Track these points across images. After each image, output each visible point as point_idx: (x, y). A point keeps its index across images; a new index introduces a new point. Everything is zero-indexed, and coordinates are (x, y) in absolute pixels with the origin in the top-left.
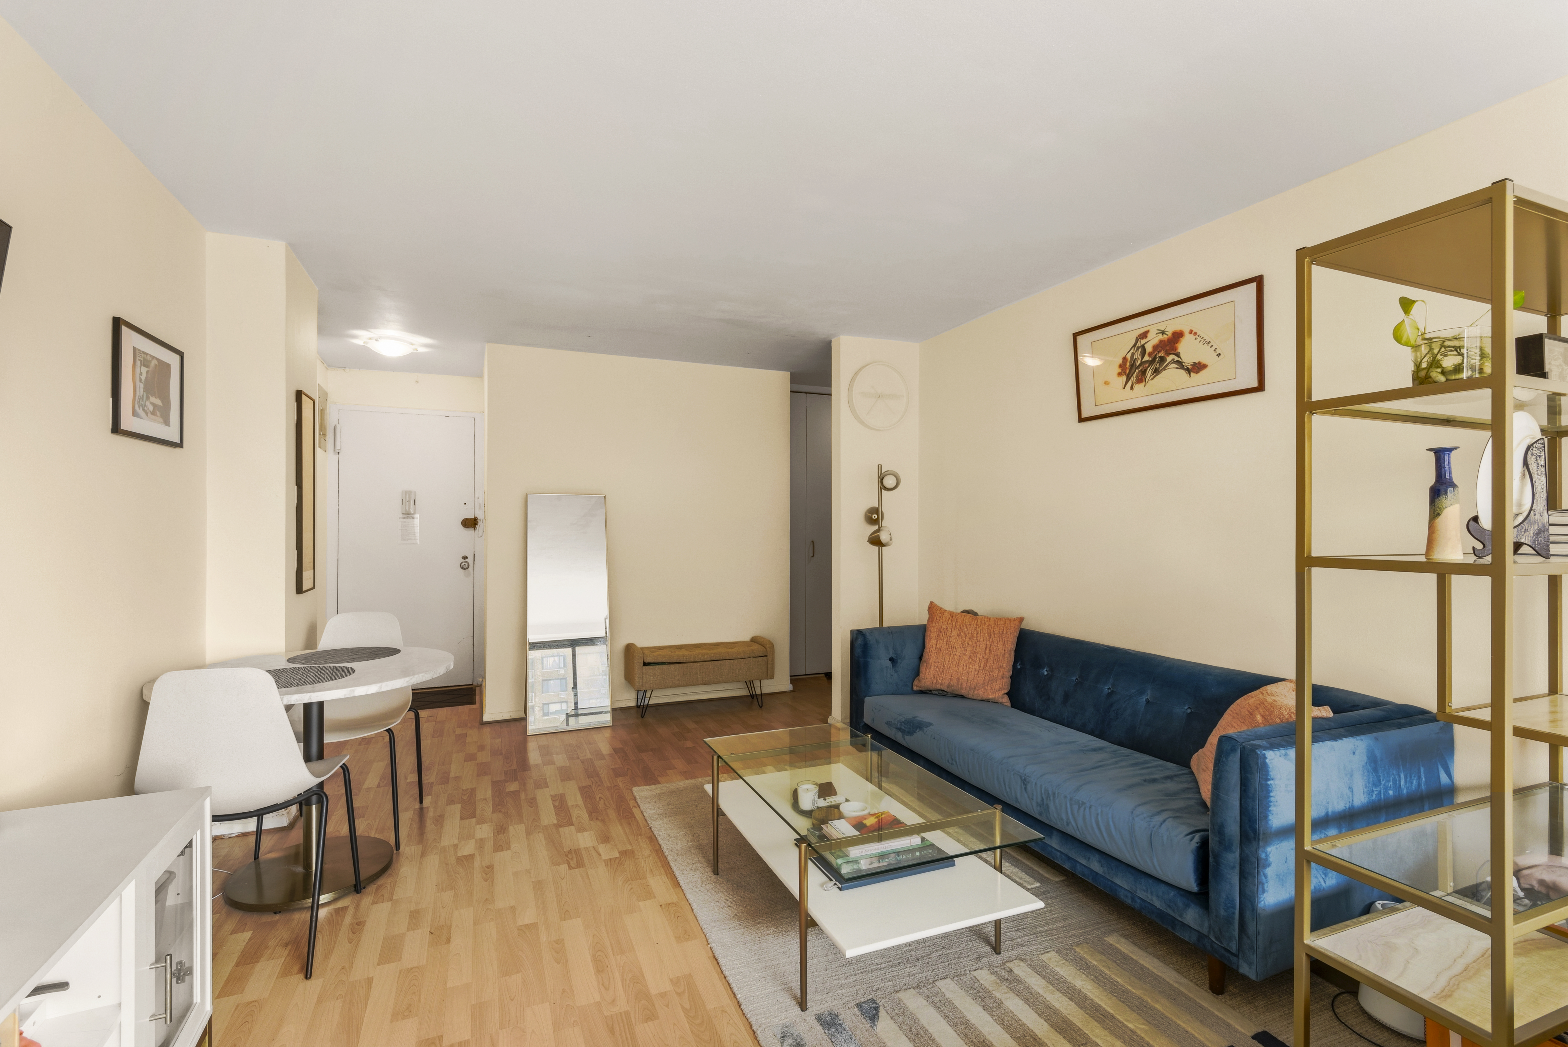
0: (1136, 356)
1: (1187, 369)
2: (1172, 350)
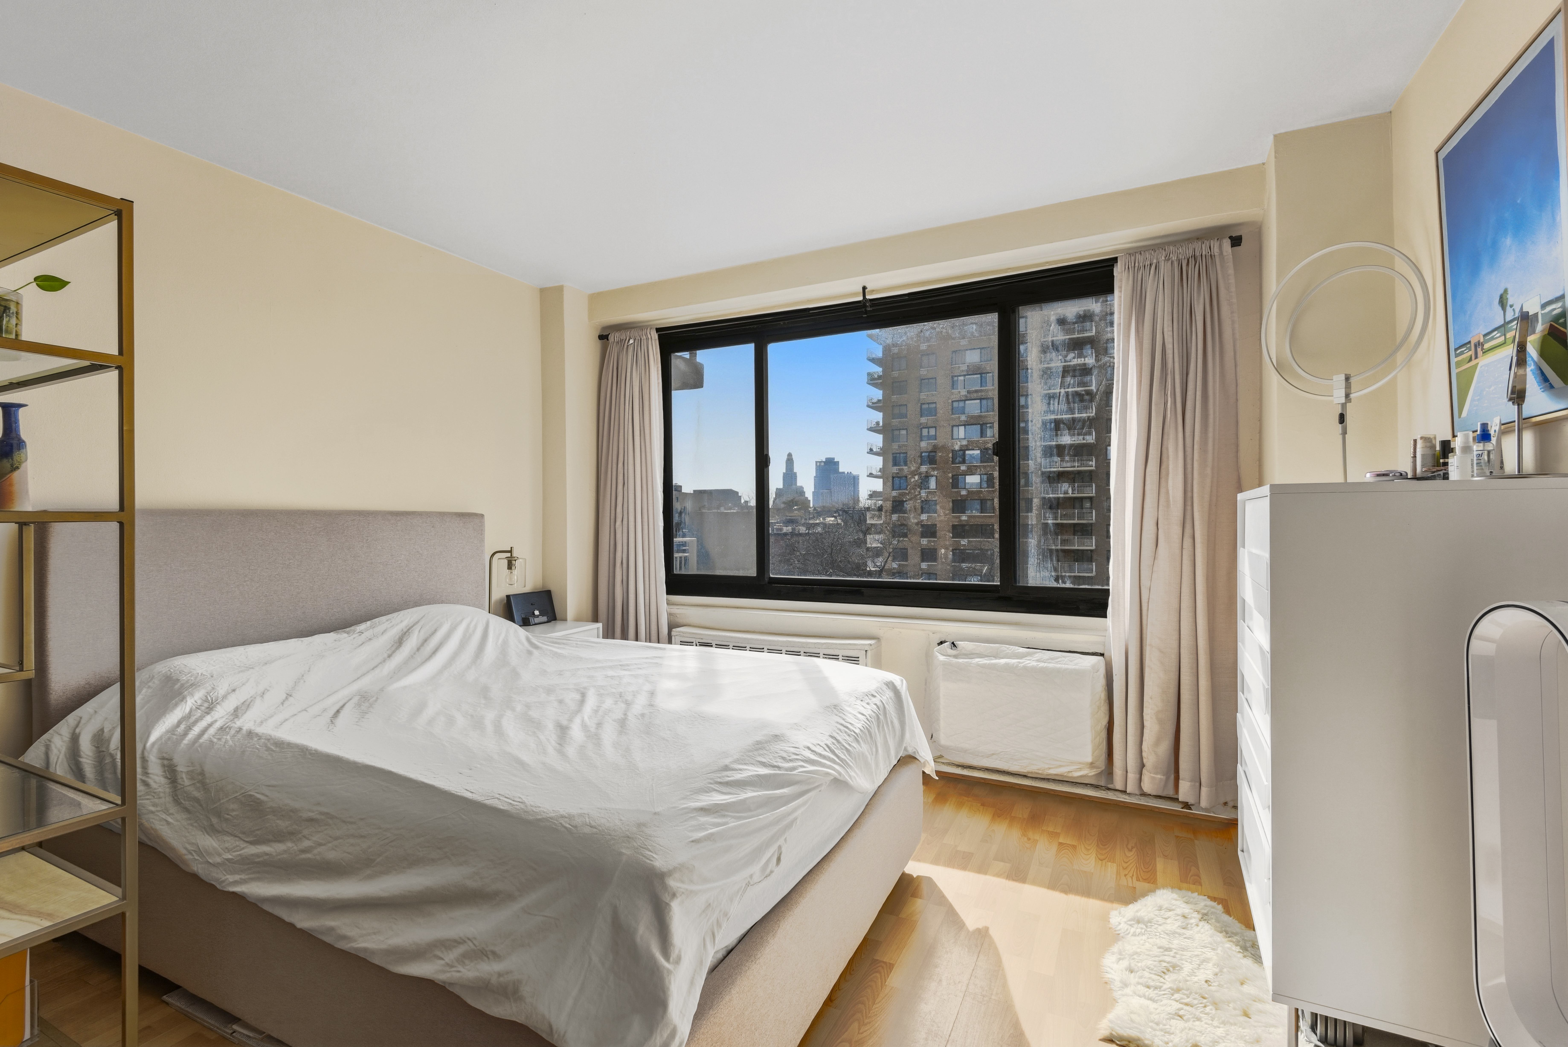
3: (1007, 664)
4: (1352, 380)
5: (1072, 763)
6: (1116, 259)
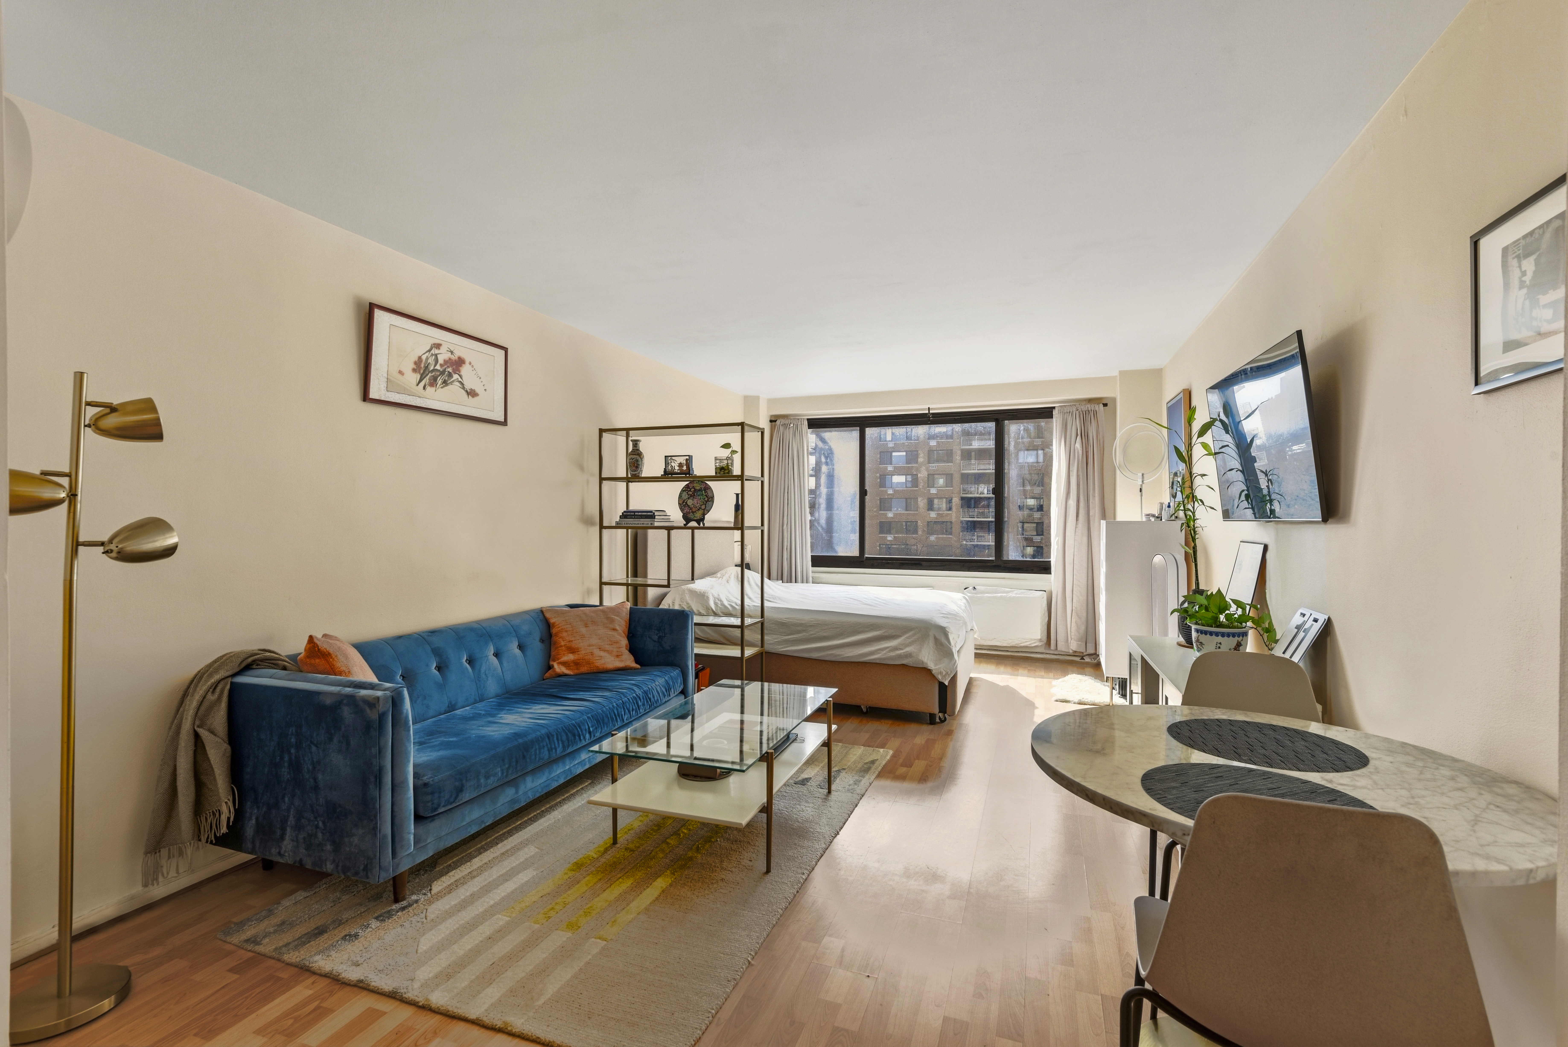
0: (429, 361)
1: (467, 391)
2: (457, 370)
3: (1001, 596)
4: (1145, 476)
5: (1031, 640)
6: (1054, 408)
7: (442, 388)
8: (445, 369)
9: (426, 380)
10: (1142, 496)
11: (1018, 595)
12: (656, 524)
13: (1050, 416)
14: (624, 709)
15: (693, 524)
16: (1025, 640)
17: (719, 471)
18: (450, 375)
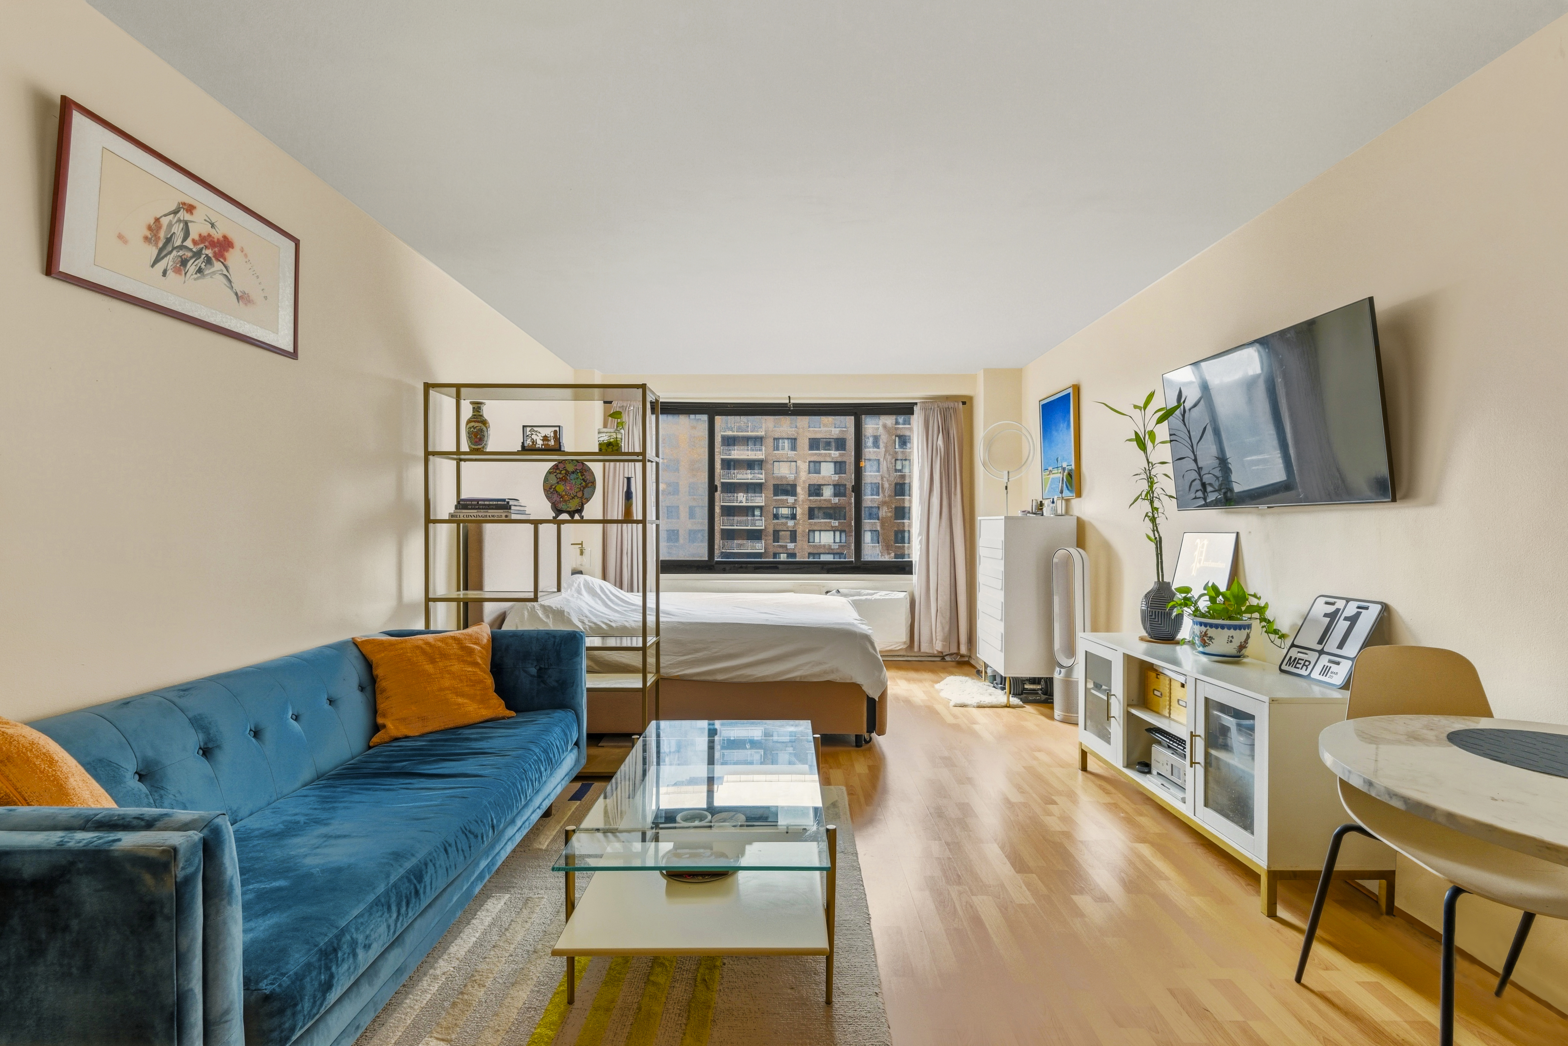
0: (174, 230)
1: (236, 294)
2: (220, 256)
3: (866, 598)
4: (1009, 474)
5: (897, 643)
6: (916, 404)
7: (195, 279)
8: (201, 249)
9: (168, 261)
10: (1007, 492)
11: (883, 597)
12: (514, 517)
13: (911, 412)
14: (527, 780)
15: (565, 516)
16: (891, 644)
17: (604, 448)
18: (209, 261)
